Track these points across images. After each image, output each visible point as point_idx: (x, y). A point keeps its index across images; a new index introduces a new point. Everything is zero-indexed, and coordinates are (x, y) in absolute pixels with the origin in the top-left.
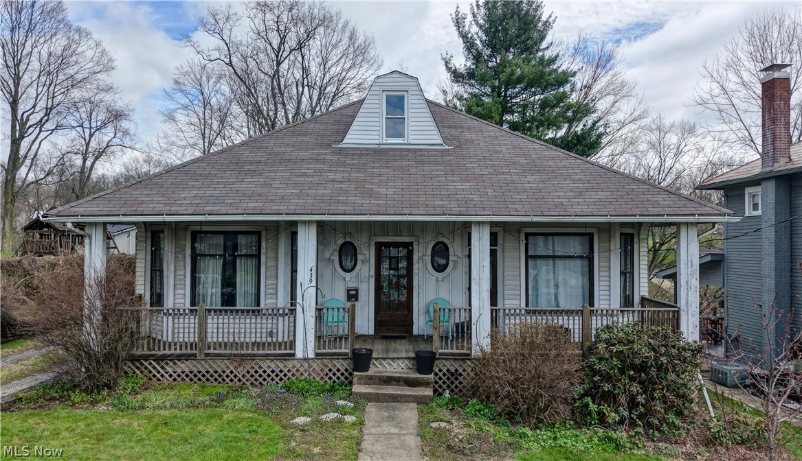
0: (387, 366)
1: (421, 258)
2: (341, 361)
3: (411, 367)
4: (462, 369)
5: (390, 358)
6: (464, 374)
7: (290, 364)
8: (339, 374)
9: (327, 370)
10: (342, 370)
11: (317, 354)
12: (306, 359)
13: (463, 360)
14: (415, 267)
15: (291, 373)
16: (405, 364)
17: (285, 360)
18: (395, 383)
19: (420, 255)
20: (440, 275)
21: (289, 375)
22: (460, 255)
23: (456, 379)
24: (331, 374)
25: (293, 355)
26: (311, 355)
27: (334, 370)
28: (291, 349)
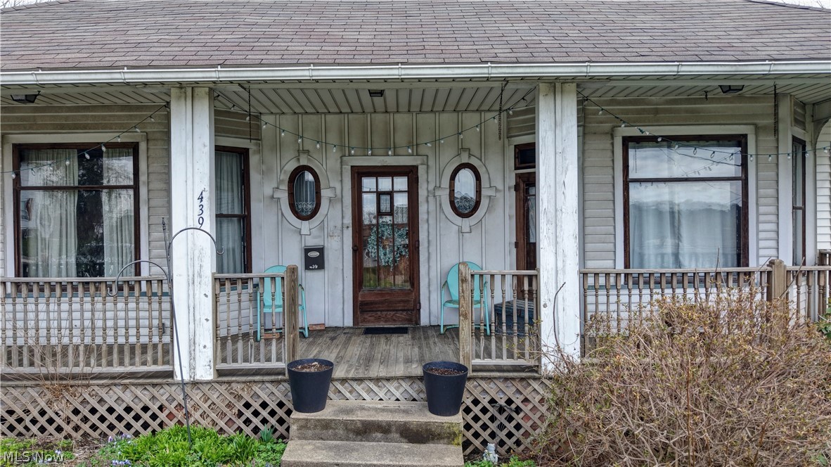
0: (365, 395)
1: (432, 194)
2: (269, 385)
3: (415, 396)
4: (522, 398)
5: (371, 379)
6: (526, 409)
7: (163, 395)
8: (264, 413)
9: (239, 406)
10: (273, 405)
11: (220, 373)
12: (195, 384)
13: (522, 379)
14: (422, 209)
15: (167, 412)
16: (402, 390)
17: (154, 385)
19: (431, 187)
20: (466, 223)
21: (162, 416)
22: (500, 187)
23: (510, 419)
24: (248, 414)
25: (170, 374)
26: (205, 373)
27: (256, 405)
28: (165, 363)
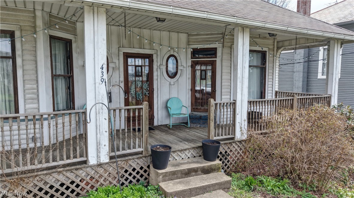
0: (176, 158)
1: (159, 67)
2: (136, 160)
3: (195, 155)
5: (179, 151)
7: (82, 173)
8: (134, 173)
9: (122, 172)
10: (138, 169)
11: (111, 158)
12: (100, 165)
13: (230, 143)
14: (155, 74)
15: (85, 182)
16: (190, 153)
17: (77, 169)
18: (194, 173)
20: (173, 80)
21: (83, 185)
22: (185, 66)
24: (127, 175)
25: (85, 162)
26: (105, 159)
27: (130, 170)
28: (81, 156)
